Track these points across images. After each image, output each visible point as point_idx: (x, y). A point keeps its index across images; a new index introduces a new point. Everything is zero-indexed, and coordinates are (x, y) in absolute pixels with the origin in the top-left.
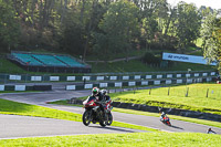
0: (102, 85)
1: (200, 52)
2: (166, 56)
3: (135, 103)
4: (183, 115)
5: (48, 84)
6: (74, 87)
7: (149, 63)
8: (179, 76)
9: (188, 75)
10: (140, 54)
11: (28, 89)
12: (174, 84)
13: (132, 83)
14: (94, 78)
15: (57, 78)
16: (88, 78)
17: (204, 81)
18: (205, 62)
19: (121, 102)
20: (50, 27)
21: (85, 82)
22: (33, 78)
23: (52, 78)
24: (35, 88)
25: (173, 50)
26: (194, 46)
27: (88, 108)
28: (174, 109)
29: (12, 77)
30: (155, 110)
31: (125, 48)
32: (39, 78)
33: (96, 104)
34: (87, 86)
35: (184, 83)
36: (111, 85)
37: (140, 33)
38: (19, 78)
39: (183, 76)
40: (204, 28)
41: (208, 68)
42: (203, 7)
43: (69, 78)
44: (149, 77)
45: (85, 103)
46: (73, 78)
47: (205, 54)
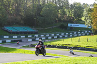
0: (43, 38)
1: (84, 23)
2: (69, 25)
3: (57, 45)
4: (78, 50)
5: (20, 39)
6: (31, 40)
7: (63, 28)
8: (75, 33)
9: (79, 33)
10: (59, 24)
11: (12, 41)
12: (73, 36)
13: (55, 37)
14: (39, 36)
15: (24, 36)
16: (37, 36)
17: (86, 35)
18: (86, 27)
19: (52, 45)
20: (20, 15)
21: (36, 37)
22: (14, 37)
23: (22, 37)
24: (15, 41)
25: (72, 22)
26: (81, 20)
27: (37, 48)
28: (74, 47)
29: (5, 37)
30: (66, 48)
31: (52, 23)
32: (16, 37)
33: (41, 47)
34: (37, 39)
35: (78, 36)
36: (47, 38)
37: (58, 16)
38: (8, 37)
39: (77, 33)
40: (85, 13)
41: (87, 29)
42: (84, 4)
43: (29, 36)
44: (63, 34)
45: (36, 46)
46: (31, 36)
47: (86, 23)
